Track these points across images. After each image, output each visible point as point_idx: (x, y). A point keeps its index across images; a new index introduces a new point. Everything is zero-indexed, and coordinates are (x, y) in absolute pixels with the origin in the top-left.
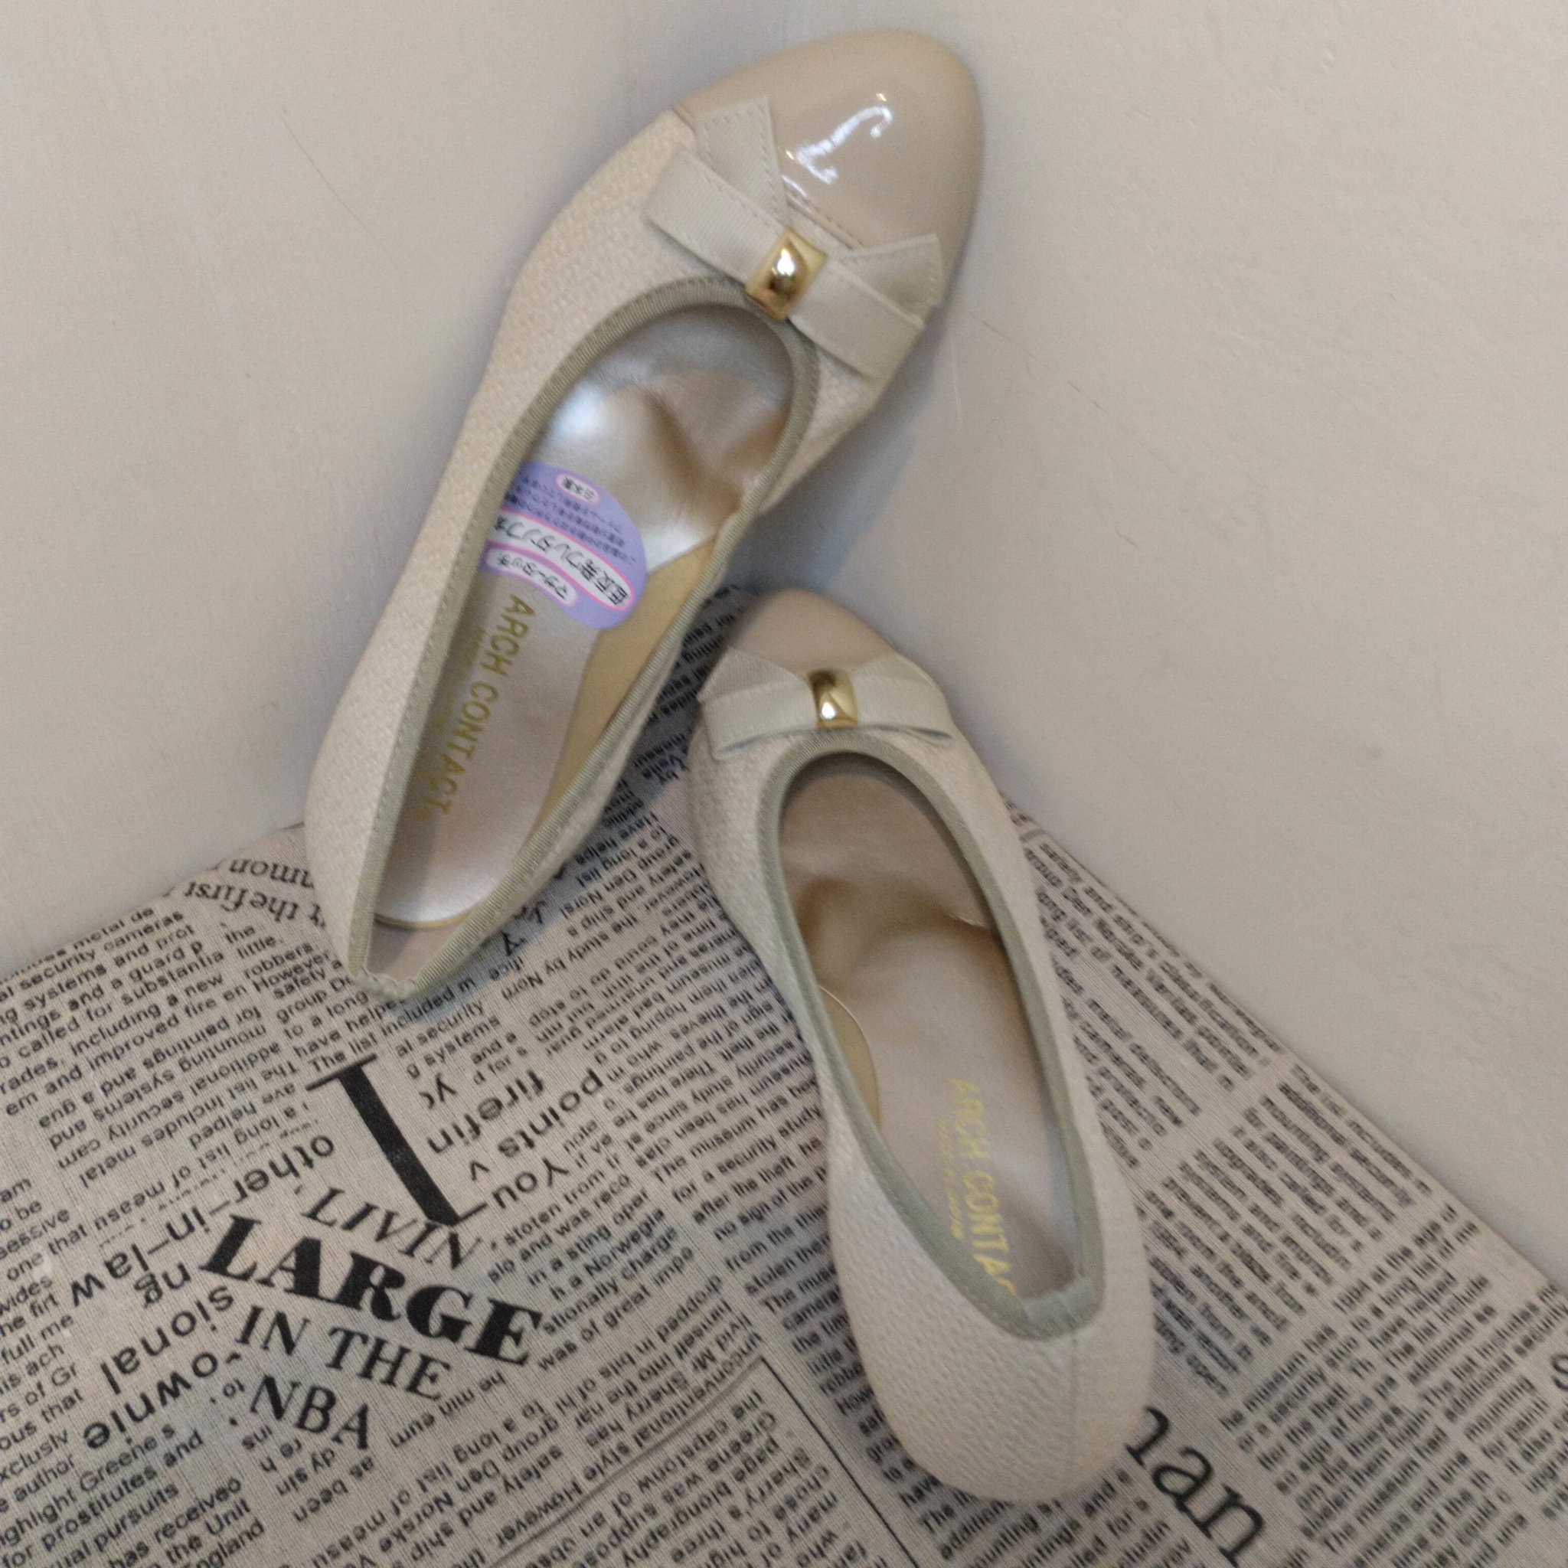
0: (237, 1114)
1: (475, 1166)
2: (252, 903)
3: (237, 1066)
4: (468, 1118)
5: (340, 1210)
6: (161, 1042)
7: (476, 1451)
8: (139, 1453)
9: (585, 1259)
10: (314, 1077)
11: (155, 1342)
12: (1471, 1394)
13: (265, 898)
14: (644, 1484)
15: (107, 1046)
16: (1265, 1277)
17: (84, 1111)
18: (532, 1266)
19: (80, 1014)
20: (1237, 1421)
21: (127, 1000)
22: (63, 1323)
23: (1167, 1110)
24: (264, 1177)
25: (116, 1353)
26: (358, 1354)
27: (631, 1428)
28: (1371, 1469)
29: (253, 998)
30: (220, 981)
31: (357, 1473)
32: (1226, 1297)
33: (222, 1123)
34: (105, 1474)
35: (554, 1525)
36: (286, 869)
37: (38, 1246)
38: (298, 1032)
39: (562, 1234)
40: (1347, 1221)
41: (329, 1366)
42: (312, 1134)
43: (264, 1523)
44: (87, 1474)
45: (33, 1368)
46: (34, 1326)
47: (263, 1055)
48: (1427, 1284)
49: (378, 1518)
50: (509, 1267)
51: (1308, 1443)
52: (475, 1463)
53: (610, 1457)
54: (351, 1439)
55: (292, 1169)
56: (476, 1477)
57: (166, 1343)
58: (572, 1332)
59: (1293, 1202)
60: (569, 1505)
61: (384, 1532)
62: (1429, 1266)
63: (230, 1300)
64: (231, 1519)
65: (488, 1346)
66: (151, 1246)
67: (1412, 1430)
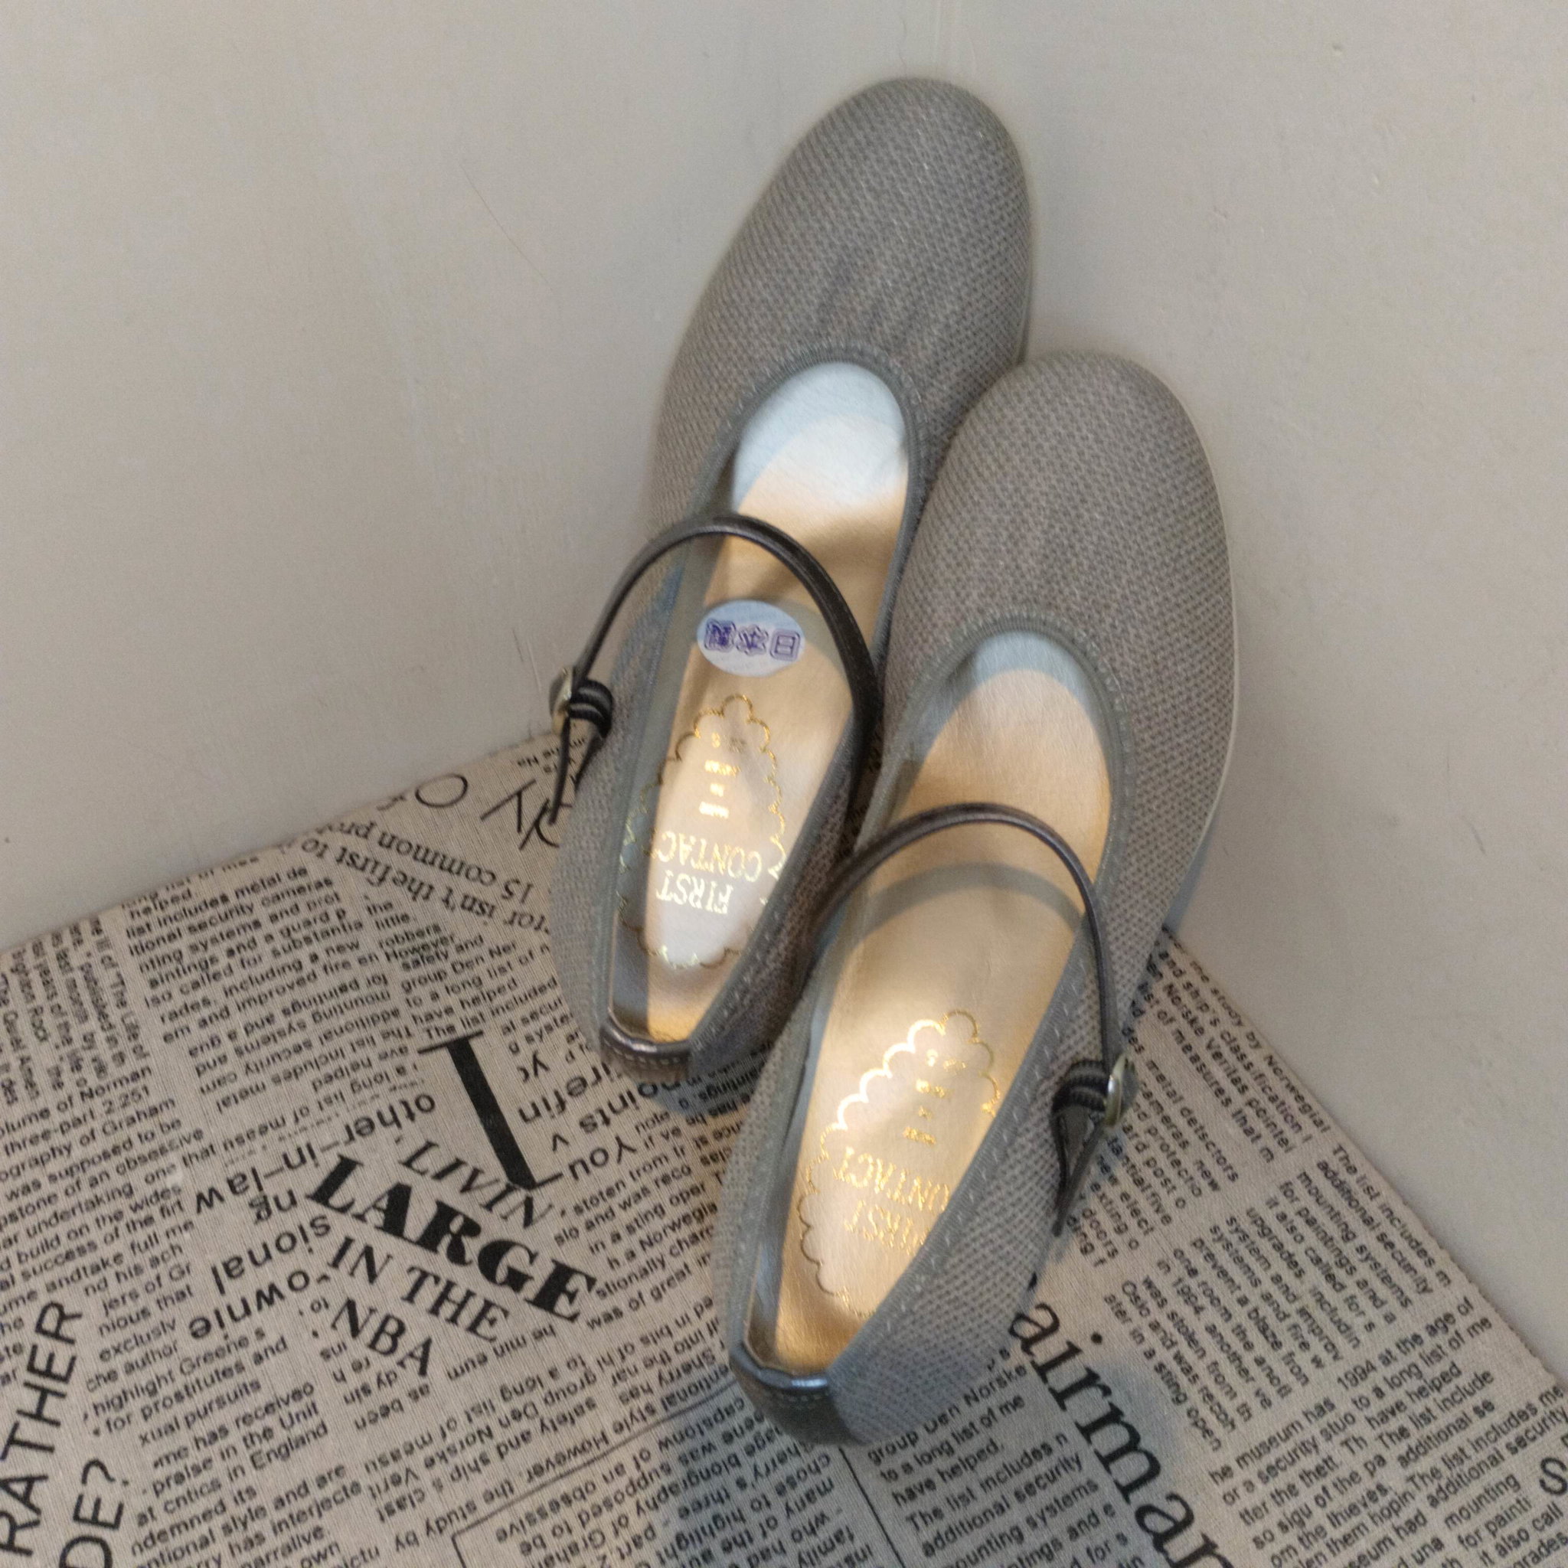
0: (355, 1067)
1: (557, 1138)
2: (394, 881)
3: (362, 1023)
4: (557, 1093)
5: (431, 1162)
6: (299, 994)
7: (520, 1392)
8: (233, 1348)
9: (641, 1234)
10: (426, 1043)
11: (260, 1255)
12: (1456, 1485)
13: (405, 876)
14: (664, 1444)
15: (254, 991)
16: (1276, 1345)
17: (228, 1047)
18: (593, 1236)
19: (234, 962)
20: (1225, 1474)
21: (276, 953)
22: (186, 1227)
23: (1206, 1174)
24: (371, 1125)
25: (226, 1259)
26: (429, 1293)
27: (660, 1392)
28: (1346, 1540)
29: (382, 966)
30: (357, 946)
31: (414, 1396)
32: (1235, 1358)
33: (341, 1073)
34: (201, 1361)
35: (579, 1468)
36: (427, 851)
37: (174, 1157)
38: (418, 1002)
39: (624, 1208)
40: (1364, 1302)
41: (403, 1299)
42: (417, 1091)
43: (329, 1428)
44: (186, 1360)
45: (155, 1262)
46: (162, 1225)
47: (385, 1017)
48: (1433, 1372)
49: (427, 1439)
50: (574, 1233)
51: (1291, 1505)
52: (518, 1403)
53: (638, 1416)
54: (413, 1365)
55: (396, 1120)
56: (517, 1415)
57: (268, 1256)
58: (620, 1300)
59: (1314, 1276)
60: (595, 1452)
61: (430, 1451)
62: (1436, 1355)
63: (327, 1228)
64: (301, 1417)
65: (545, 1300)
66: (267, 1171)
67: (1393, 1510)
